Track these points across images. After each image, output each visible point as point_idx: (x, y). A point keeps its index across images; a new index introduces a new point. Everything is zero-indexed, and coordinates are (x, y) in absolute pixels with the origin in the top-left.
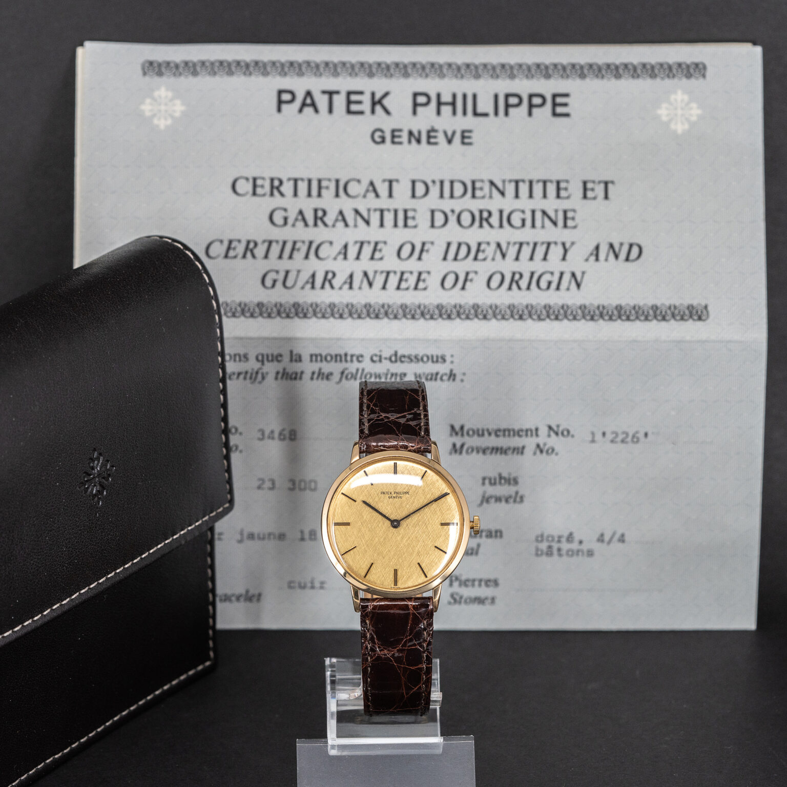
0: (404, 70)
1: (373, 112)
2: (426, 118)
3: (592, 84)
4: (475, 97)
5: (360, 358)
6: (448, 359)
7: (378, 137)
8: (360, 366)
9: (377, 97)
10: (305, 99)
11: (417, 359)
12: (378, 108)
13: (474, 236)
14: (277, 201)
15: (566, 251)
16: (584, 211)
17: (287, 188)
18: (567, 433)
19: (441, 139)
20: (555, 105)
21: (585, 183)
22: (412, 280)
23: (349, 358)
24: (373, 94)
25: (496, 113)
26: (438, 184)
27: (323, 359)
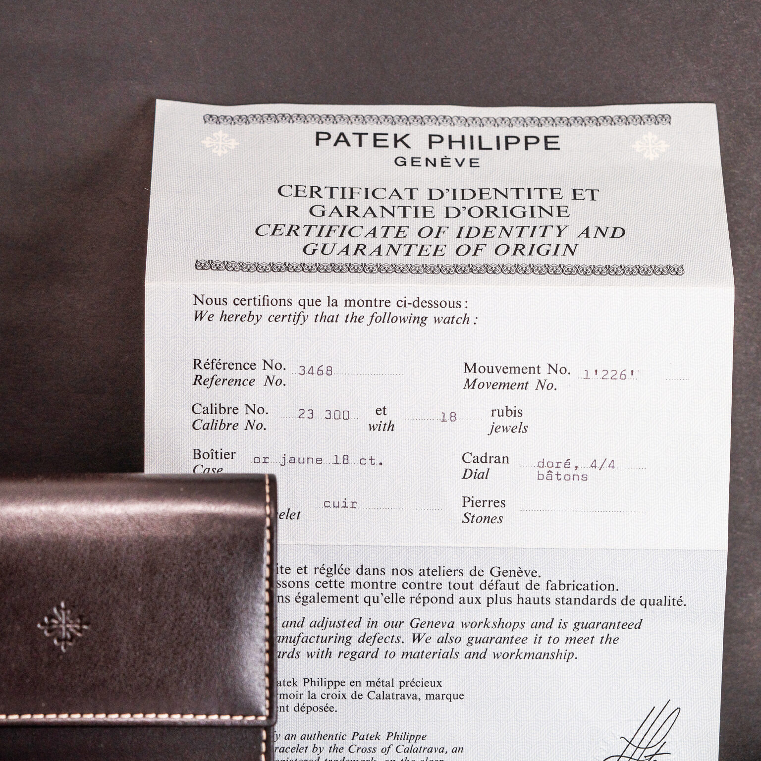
0: (421, 120)
1: (396, 146)
2: (440, 151)
3: (576, 129)
4: (480, 138)
5: (387, 303)
6: (463, 304)
7: (400, 162)
8: (388, 310)
9: (399, 138)
10: (339, 137)
11: (437, 304)
12: (400, 144)
13: (483, 222)
14: (316, 200)
15: (561, 232)
16: (574, 207)
17: (325, 193)
18: (564, 371)
19: (453, 163)
20: (546, 142)
21: (574, 190)
22: (431, 251)
23: (378, 303)
24: (396, 135)
25: (498, 148)
26: (451, 192)
27: (356, 304)
